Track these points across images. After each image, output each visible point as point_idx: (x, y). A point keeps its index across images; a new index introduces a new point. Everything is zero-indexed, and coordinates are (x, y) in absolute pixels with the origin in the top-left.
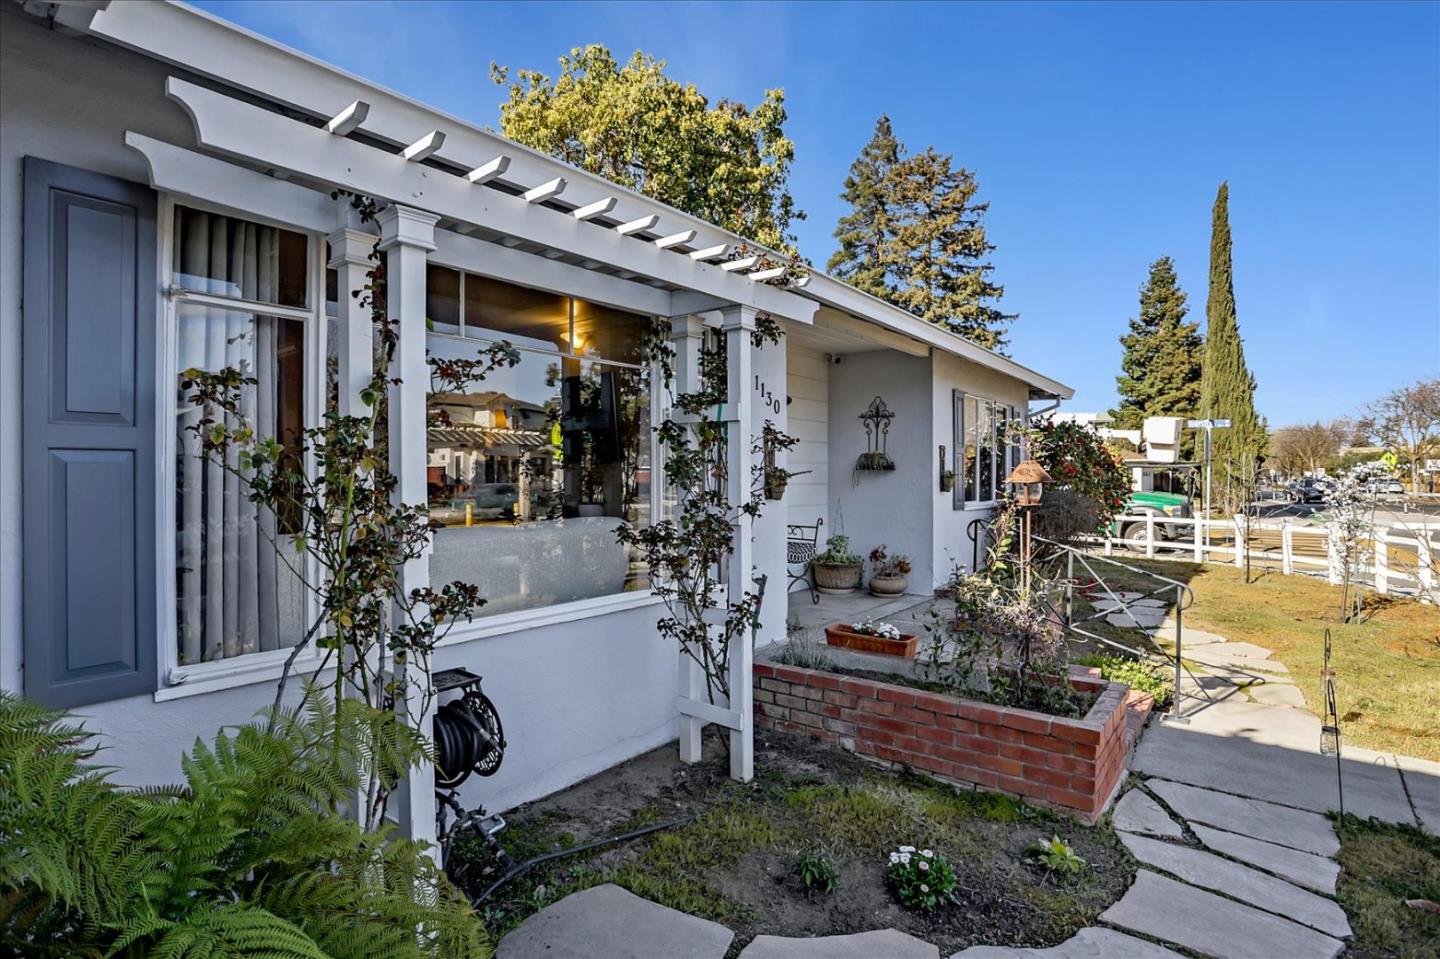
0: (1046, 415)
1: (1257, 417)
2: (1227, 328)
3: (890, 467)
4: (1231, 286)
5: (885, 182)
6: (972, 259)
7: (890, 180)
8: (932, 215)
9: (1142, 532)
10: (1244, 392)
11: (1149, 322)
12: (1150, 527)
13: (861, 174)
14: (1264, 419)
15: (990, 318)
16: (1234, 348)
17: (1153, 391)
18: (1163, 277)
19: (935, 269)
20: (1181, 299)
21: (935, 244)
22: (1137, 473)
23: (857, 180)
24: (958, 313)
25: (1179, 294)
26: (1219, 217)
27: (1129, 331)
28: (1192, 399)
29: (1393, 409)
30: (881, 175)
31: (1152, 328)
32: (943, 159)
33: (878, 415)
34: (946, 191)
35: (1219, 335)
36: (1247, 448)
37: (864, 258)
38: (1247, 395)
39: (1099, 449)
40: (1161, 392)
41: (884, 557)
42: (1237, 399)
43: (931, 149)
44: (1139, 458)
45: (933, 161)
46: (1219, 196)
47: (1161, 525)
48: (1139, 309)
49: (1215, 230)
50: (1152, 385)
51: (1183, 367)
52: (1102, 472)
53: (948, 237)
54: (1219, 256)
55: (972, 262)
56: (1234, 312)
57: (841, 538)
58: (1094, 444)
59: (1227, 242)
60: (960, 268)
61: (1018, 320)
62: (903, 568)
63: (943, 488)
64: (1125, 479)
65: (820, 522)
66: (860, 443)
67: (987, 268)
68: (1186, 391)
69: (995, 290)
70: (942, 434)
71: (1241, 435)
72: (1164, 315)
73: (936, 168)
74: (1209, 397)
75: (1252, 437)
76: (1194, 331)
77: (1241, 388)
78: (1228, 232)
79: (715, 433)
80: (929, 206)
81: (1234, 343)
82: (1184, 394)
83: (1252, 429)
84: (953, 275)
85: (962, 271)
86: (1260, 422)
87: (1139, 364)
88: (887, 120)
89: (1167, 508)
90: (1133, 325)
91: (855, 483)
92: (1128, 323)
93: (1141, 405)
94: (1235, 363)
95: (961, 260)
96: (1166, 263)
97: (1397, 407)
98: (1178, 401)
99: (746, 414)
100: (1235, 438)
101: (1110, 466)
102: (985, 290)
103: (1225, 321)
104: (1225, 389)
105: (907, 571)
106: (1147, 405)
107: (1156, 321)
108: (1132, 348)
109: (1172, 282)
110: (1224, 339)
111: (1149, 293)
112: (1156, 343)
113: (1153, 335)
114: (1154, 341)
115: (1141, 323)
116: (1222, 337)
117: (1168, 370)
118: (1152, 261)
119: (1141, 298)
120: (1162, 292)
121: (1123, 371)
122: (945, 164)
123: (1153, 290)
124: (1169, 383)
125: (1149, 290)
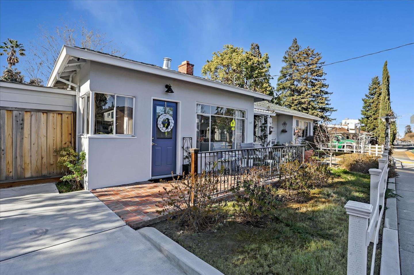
2: (385, 99)
3: (286, 132)
5: (295, 56)
6: (319, 77)
7: (297, 56)
8: (308, 65)
11: (372, 95)
13: (288, 55)
15: (324, 93)
18: (376, 82)
19: (309, 80)
21: (309, 73)
23: (287, 56)
24: (314, 92)
26: (384, 70)
27: (365, 97)
30: (294, 55)
31: (373, 96)
32: (312, 50)
33: (285, 124)
34: (313, 58)
37: (288, 77)
43: (309, 47)
45: (309, 50)
48: (368, 91)
49: (383, 73)
50: (371, 113)
53: (313, 72)
54: (384, 80)
55: (320, 78)
57: (279, 142)
60: (316, 80)
61: (332, 94)
63: (294, 135)
65: (276, 139)
66: (282, 128)
67: (324, 80)
69: (326, 86)
70: (294, 127)
72: (376, 93)
73: (310, 52)
79: (265, 127)
80: (307, 63)
84: (314, 81)
85: (317, 81)
87: (367, 107)
88: (296, 39)
89: (353, 143)
90: (366, 95)
91: (281, 134)
95: (316, 78)
96: (377, 78)
99: (269, 125)
102: (323, 85)
106: (369, 118)
107: (373, 95)
108: (365, 103)
109: (379, 83)
110: (385, 102)
111: (372, 87)
112: (372, 101)
113: (373, 98)
114: (371, 101)
115: (369, 95)
116: (384, 101)
117: (376, 109)
118: (373, 78)
119: (369, 88)
120: (375, 86)
121: (363, 109)
122: (313, 51)
123: (373, 86)
124: (376, 112)
125: (371, 86)
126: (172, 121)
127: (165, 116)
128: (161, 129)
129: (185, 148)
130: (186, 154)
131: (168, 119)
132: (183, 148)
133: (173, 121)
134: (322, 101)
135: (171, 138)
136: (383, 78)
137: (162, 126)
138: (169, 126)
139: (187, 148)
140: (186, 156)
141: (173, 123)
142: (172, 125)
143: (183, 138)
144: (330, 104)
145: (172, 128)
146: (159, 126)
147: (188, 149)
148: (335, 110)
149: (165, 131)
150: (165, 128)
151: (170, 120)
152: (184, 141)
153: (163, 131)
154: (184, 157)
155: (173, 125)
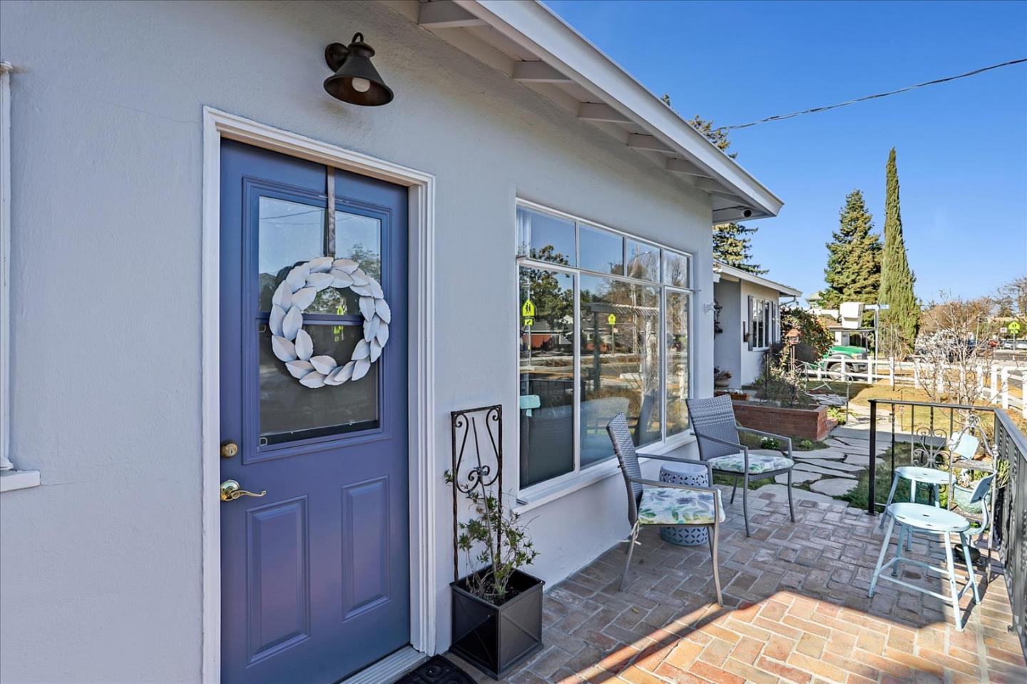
0: (788, 305)
1: (916, 299)
2: (897, 242)
3: (721, 331)
4: (898, 216)
9: (839, 369)
10: (907, 283)
11: (847, 234)
12: (843, 365)
14: (921, 301)
15: (738, 231)
16: (901, 255)
17: (848, 281)
18: (856, 205)
20: (869, 219)
22: (838, 335)
25: (866, 215)
26: (890, 172)
27: (833, 240)
28: (876, 286)
29: (1016, 292)
31: (849, 238)
32: (706, 124)
35: (891, 247)
36: (909, 320)
38: (909, 285)
39: (816, 322)
40: (854, 281)
41: (719, 371)
42: (903, 288)
43: (698, 117)
44: (838, 326)
45: (699, 125)
46: (890, 158)
47: (850, 364)
48: (840, 226)
49: (888, 180)
50: (848, 277)
51: (868, 264)
52: (817, 334)
54: (891, 195)
56: (901, 232)
58: (812, 320)
59: (897, 187)
61: (756, 232)
62: (728, 376)
63: (745, 340)
64: (828, 338)
68: (872, 280)
70: (744, 317)
71: (905, 310)
72: (856, 229)
73: (700, 129)
74: (885, 287)
75: (913, 312)
76: (877, 240)
77: (906, 281)
78: (897, 181)
81: (901, 253)
82: (870, 283)
83: (912, 307)
86: (918, 303)
87: (839, 263)
88: (667, 97)
89: (853, 355)
90: (835, 236)
92: (832, 235)
93: (840, 290)
94: (902, 265)
96: (857, 194)
97: (1019, 290)
98: (865, 287)
100: (901, 313)
101: (821, 331)
103: (895, 238)
104: (895, 282)
105: (730, 377)
106: (845, 290)
107: (851, 233)
108: (834, 252)
109: (862, 207)
110: (895, 249)
111: (846, 215)
112: (850, 249)
113: (850, 242)
114: (849, 247)
115: (841, 235)
116: (893, 248)
117: (858, 267)
118: (849, 194)
119: (840, 218)
120: (855, 214)
121: (829, 267)
122: (708, 127)
123: (848, 213)
124: (859, 275)
125: (846, 213)
126: (376, 309)
127: (328, 271)
128: (295, 370)
129: (462, 477)
130: (468, 512)
131: (350, 296)
132: (452, 479)
133: (385, 312)
134: (735, 249)
135: (375, 424)
136: (888, 191)
137: (305, 345)
138: (361, 344)
139: (475, 475)
140: (473, 527)
141: (382, 321)
142: (377, 333)
143: (454, 415)
144: (751, 257)
145: (376, 353)
146: (280, 349)
147: (480, 480)
148: (764, 272)
149: (328, 381)
150: (332, 361)
151: (362, 303)
152: (460, 432)
153: (312, 382)
154: (460, 532)
155: (384, 336)
